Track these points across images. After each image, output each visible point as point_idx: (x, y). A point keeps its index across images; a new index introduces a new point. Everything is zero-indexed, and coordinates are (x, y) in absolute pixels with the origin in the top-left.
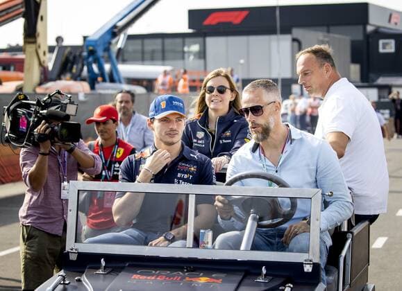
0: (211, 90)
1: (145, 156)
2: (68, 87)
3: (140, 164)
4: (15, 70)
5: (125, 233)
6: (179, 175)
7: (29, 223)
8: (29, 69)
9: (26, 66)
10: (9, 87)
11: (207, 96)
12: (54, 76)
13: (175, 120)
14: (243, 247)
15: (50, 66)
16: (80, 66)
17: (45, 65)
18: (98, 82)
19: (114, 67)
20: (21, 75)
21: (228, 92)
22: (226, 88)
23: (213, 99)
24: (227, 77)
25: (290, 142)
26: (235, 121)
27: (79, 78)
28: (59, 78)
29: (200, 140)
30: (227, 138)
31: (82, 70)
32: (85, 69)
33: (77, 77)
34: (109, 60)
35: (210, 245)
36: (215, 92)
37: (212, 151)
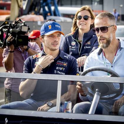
0: (80, 18)
1: (39, 57)
2: (32, 18)
3: (35, 61)
4: (6, 9)
5: (25, 102)
6: (57, 68)
7: (8, 87)
8: (13, 9)
9: (12, 7)
10: (3, 18)
11: (78, 21)
12: (26, 12)
13: (57, 36)
14: (90, 112)
15: (24, 7)
16: (39, 7)
17: (21, 7)
18: (48, 16)
19: (56, 9)
20: (9, 12)
21: (90, 19)
22: (88, 17)
23: (81, 23)
24: (89, 11)
25: (120, 49)
26: (94, 36)
27: (38, 14)
28: (28, 13)
29: (73, 46)
30: (88, 46)
31: (40, 10)
32: (42, 9)
33: (38, 13)
34: (54, 5)
35: (70, 111)
36: (82, 19)
37: (79, 53)
